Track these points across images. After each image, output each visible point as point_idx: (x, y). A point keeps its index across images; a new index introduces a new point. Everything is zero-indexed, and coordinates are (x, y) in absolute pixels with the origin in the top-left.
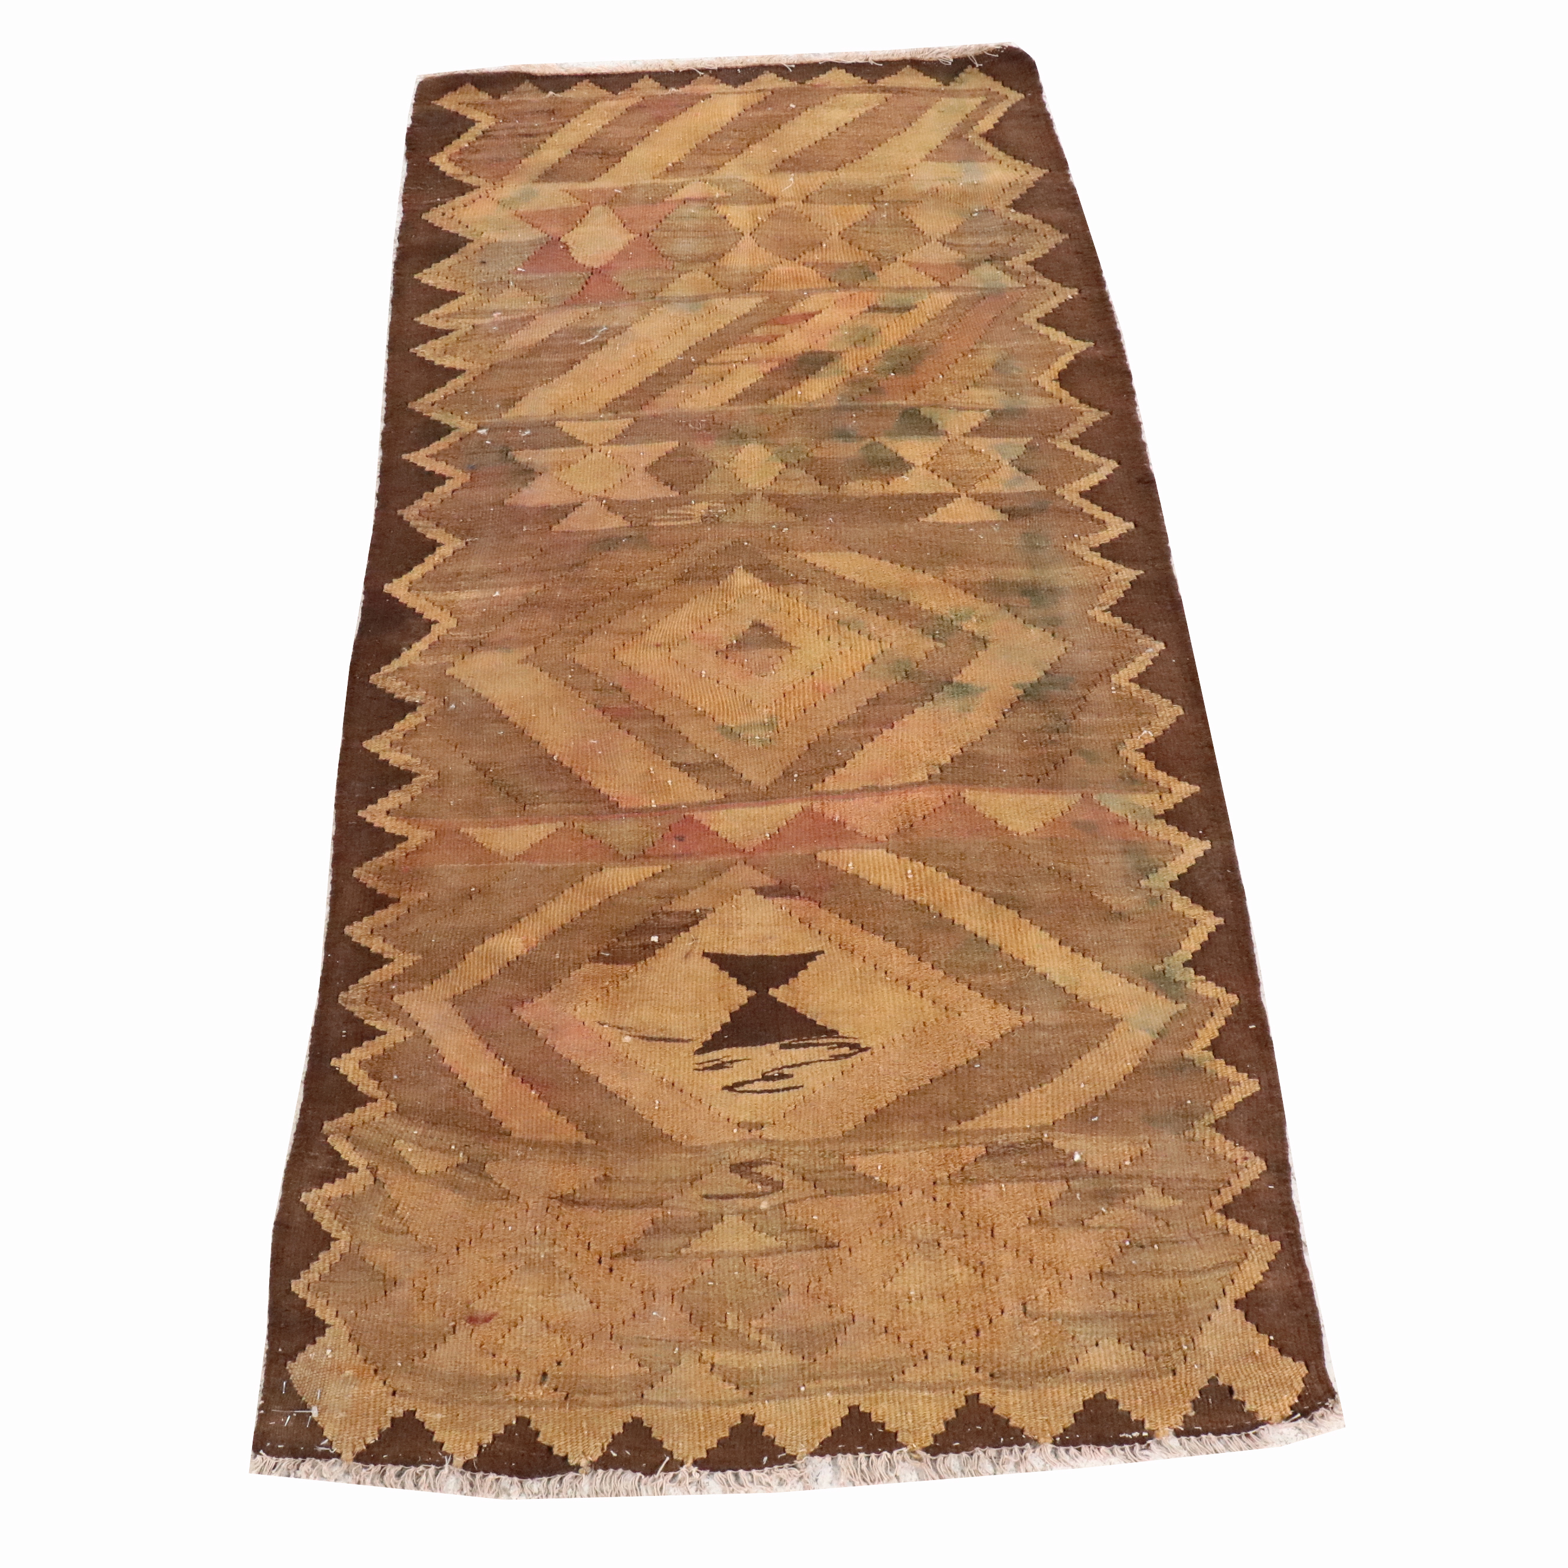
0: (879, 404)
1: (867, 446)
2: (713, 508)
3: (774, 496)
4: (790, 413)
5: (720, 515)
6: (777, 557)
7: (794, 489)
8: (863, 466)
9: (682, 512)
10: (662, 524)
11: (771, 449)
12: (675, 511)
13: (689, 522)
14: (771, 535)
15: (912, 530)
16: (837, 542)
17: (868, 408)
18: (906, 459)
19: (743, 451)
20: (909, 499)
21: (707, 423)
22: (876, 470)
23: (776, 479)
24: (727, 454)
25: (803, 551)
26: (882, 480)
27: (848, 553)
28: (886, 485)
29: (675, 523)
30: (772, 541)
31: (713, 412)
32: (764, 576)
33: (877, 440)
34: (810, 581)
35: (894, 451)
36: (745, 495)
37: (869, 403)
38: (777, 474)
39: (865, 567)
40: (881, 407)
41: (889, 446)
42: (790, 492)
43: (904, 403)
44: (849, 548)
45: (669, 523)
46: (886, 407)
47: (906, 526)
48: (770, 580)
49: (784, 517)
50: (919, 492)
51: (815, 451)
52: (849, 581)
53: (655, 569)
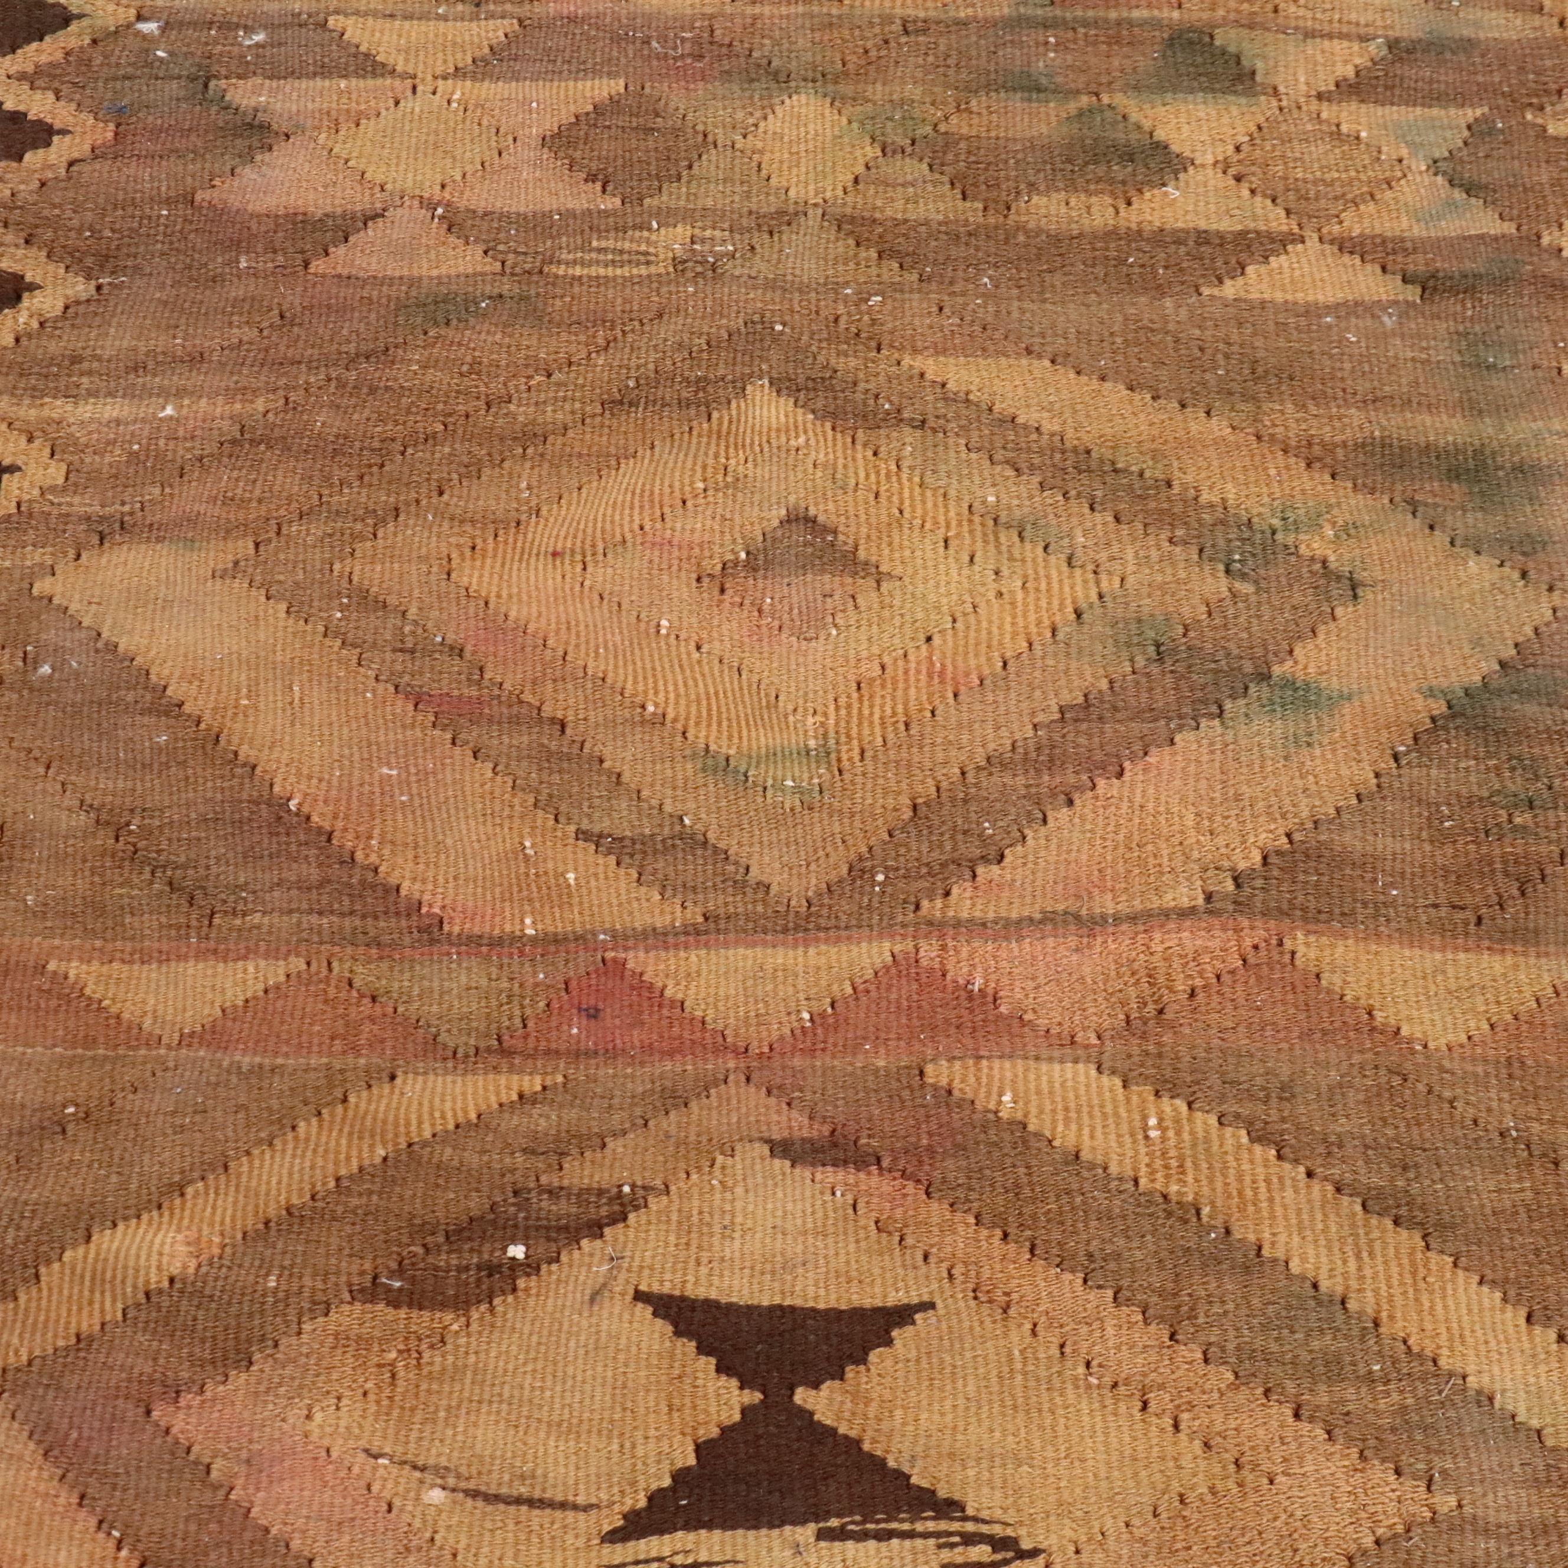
0: (1113, 15)
1: (1081, 114)
2: (703, 241)
3: (852, 220)
4: (897, 27)
5: (719, 257)
6: (853, 362)
7: (899, 205)
8: (1069, 161)
9: (627, 245)
10: (578, 271)
11: (848, 110)
12: (611, 244)
13: (643, 271)
14: (841, 310)
15: (1183, 313)
16: (997, 335)
17: (1085, 23)
18: (1175, 148)
19: (778, 109)
20: (1178, 242)
21: (697, 41)
22: (1101, 170)
23: (856, 181)
24: (740, 115)
25: (915, 351)
26: (1113, 195)
27: (1024, 362)
28: (1122, 206)
29: (610, 271)
30: (842, 324)
31: (712, 17)
32: (820, 404)
33: (1106, 99)
34: (931, 422)
35: (1147, 124)
36: (781, 213)
37: (1091, 13)
38: (860, 169)
39: (1065, 394)
40: (1119, 23)
41: (1134, 117)
42: (889, 212)
43: (1176, 14)
44: (1029, 351)
45: (593, 271)
46: (1131, 24)
47: (1168, 303)
48: (834, 415)
49: (874, 271)
50: (1203, 225)
51: (954, 120)
52: (1025, 427)
53: (557, 376)
